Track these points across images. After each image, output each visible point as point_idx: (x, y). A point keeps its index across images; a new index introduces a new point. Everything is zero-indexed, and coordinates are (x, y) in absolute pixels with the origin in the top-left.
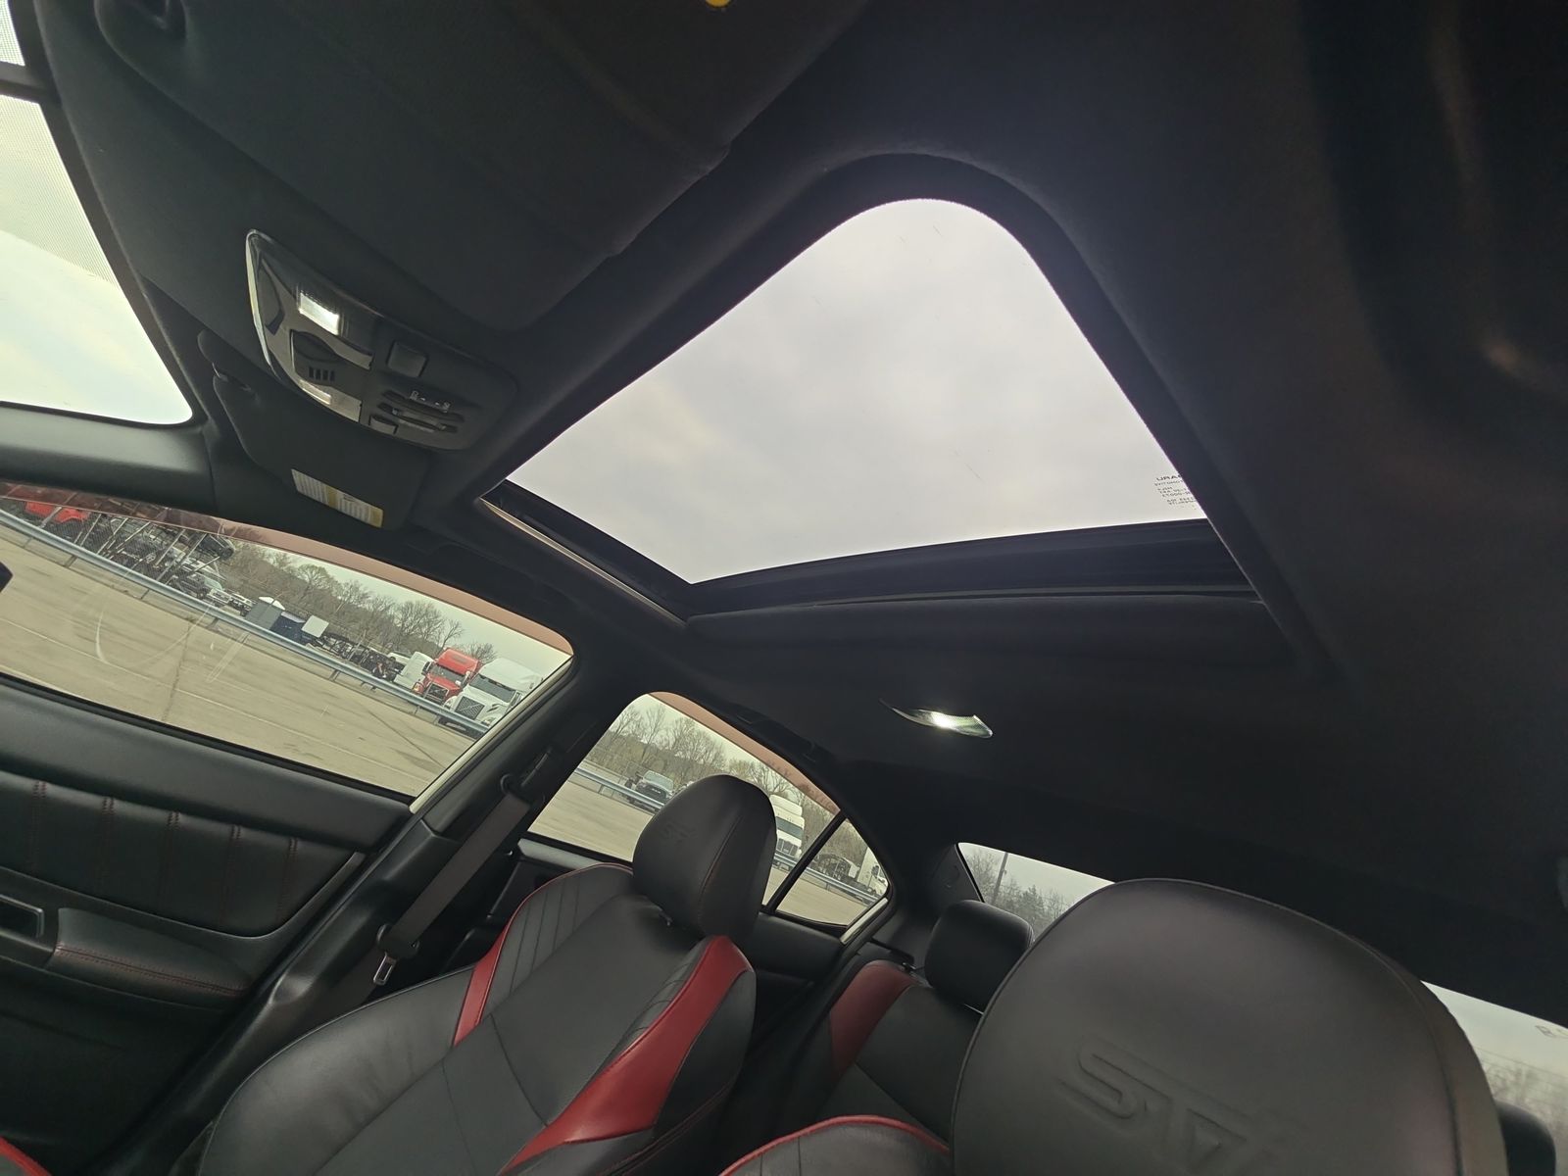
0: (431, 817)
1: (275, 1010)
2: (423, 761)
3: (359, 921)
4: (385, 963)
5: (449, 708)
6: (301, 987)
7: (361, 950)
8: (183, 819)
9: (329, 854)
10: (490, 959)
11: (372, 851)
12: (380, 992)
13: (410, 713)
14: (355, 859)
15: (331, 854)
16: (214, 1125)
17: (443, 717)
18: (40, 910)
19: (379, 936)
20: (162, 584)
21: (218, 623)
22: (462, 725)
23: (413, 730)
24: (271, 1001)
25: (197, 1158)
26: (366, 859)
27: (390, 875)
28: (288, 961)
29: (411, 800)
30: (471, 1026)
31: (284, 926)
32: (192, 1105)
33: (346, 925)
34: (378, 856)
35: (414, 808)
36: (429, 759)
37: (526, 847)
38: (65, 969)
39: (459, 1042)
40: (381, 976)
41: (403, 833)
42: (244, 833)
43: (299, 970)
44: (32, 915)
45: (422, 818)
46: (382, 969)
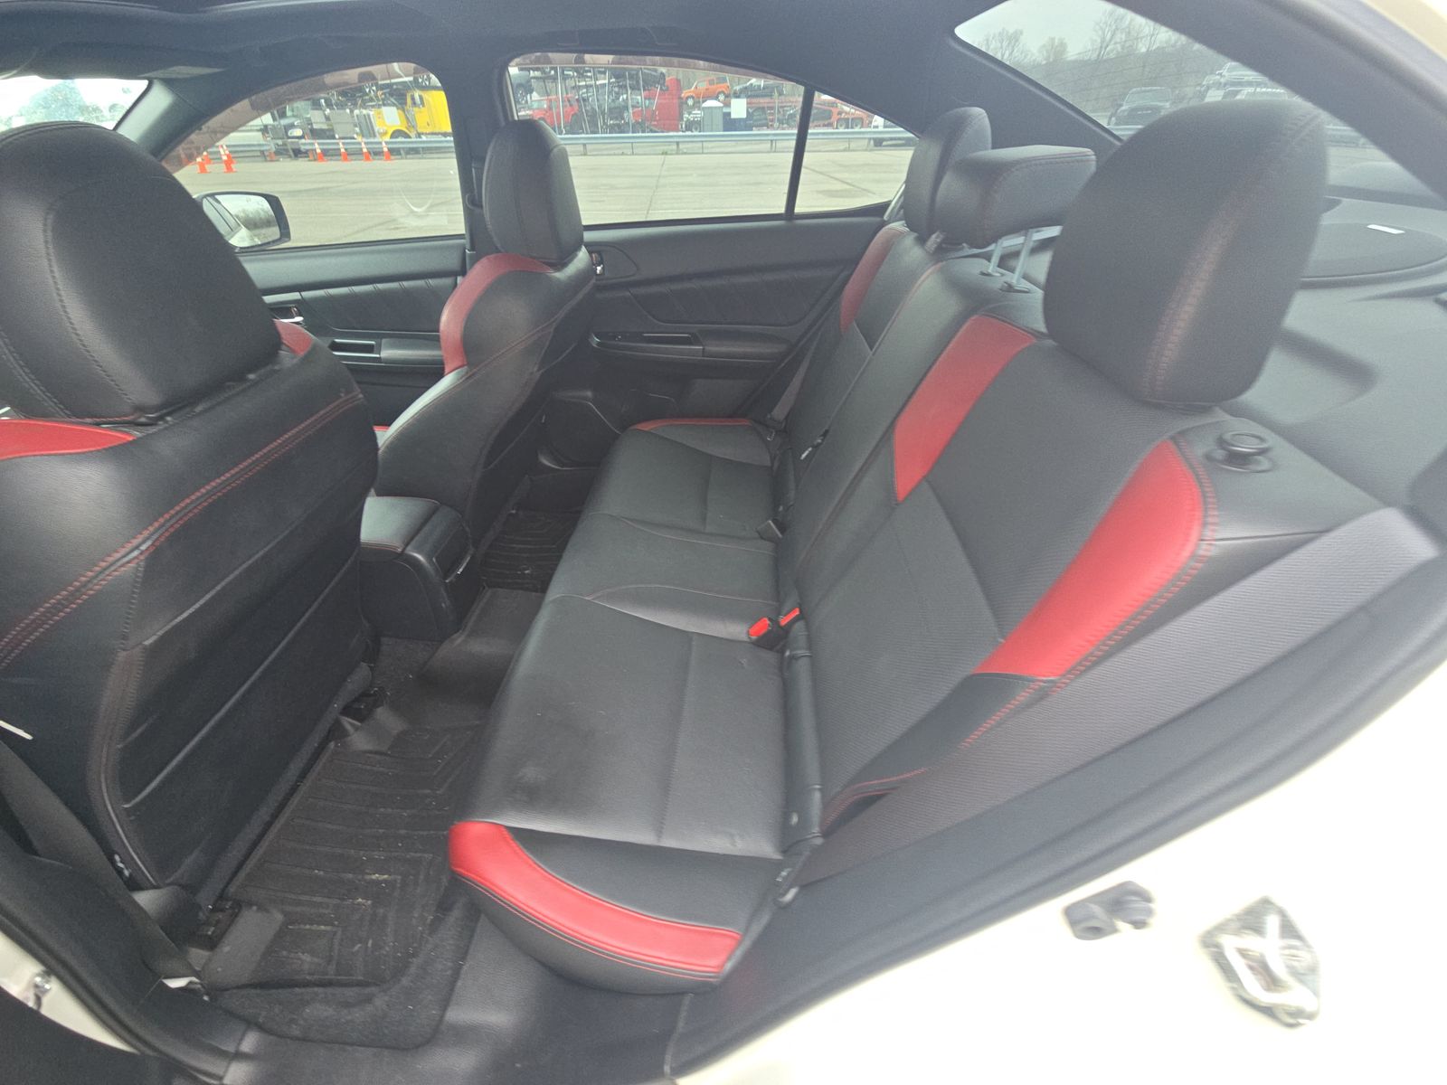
2: (841, 191)
5: (877, 127)
13: (845, 150)
17: (875, 139)
20: (635, 135)
21: (681, 146)
22: (899, 139)
23: (841, 165)
36: (848, 187)
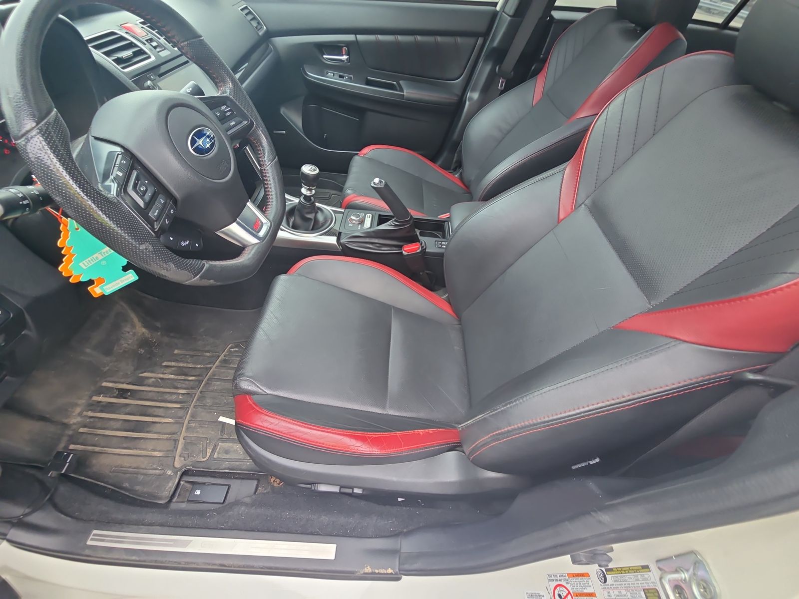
0: (507, 10)
1: (469, 105)
3: (488, 68)
4: (502, 82)
6: (475, 96)
7: (492, 79)
8: (419, 38)
9: (470, 41)
10: (543, 72)
11: (486, 34)
12: (502, 92)
14: (480, 41)
15: (471, 41)
16: (463, 142)
18: (395, 83)
19: (497, 70)
24: (467, 103)
25: (461, 151)
26: (484, 40)
27: (495, 44)
28: (469, 87)
29: (495, 4)
30: (539, 98)
31: (462, 76)
32: (455, 136)
33: (484, 70)
34: (489, 37)
35: (498, 8)
37: (556, 15)
38: (409, 99)
39: (535, 105)
40: (501, 86)
41: (497, 22)
42: (439, 39)
43: (473, 90)
44: (393, 84)
45: (503, 11)
46: (501, 84)
